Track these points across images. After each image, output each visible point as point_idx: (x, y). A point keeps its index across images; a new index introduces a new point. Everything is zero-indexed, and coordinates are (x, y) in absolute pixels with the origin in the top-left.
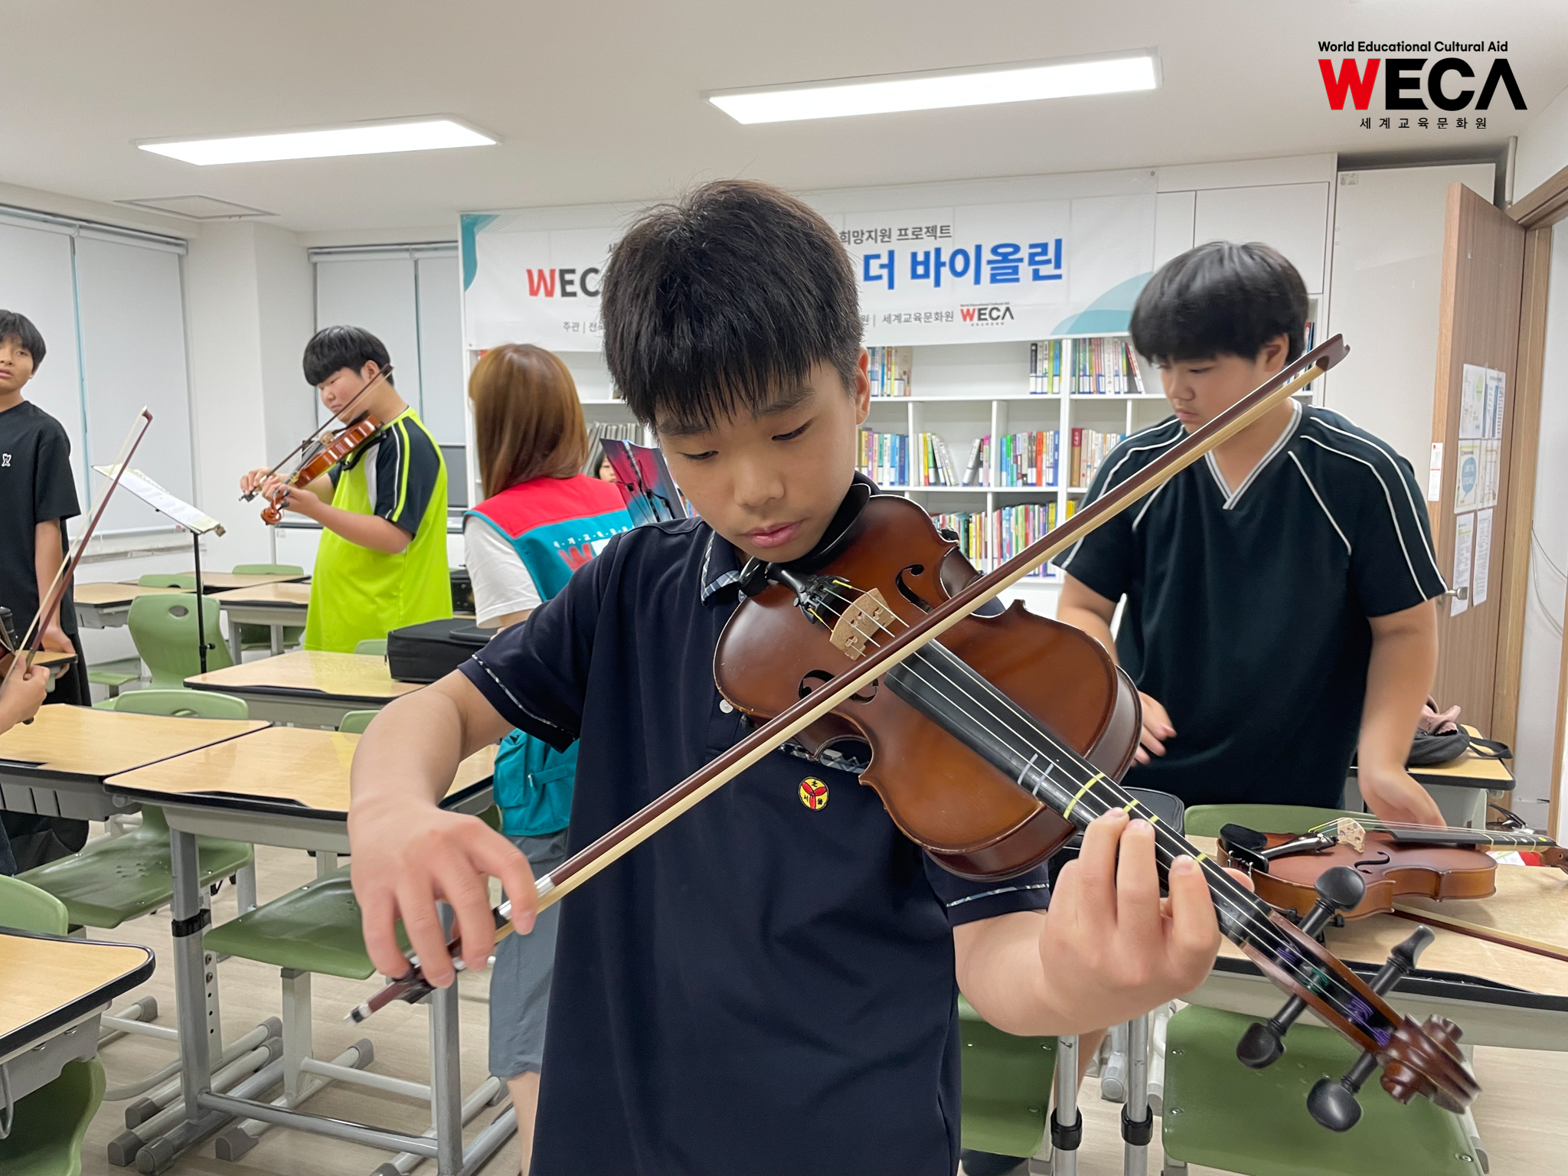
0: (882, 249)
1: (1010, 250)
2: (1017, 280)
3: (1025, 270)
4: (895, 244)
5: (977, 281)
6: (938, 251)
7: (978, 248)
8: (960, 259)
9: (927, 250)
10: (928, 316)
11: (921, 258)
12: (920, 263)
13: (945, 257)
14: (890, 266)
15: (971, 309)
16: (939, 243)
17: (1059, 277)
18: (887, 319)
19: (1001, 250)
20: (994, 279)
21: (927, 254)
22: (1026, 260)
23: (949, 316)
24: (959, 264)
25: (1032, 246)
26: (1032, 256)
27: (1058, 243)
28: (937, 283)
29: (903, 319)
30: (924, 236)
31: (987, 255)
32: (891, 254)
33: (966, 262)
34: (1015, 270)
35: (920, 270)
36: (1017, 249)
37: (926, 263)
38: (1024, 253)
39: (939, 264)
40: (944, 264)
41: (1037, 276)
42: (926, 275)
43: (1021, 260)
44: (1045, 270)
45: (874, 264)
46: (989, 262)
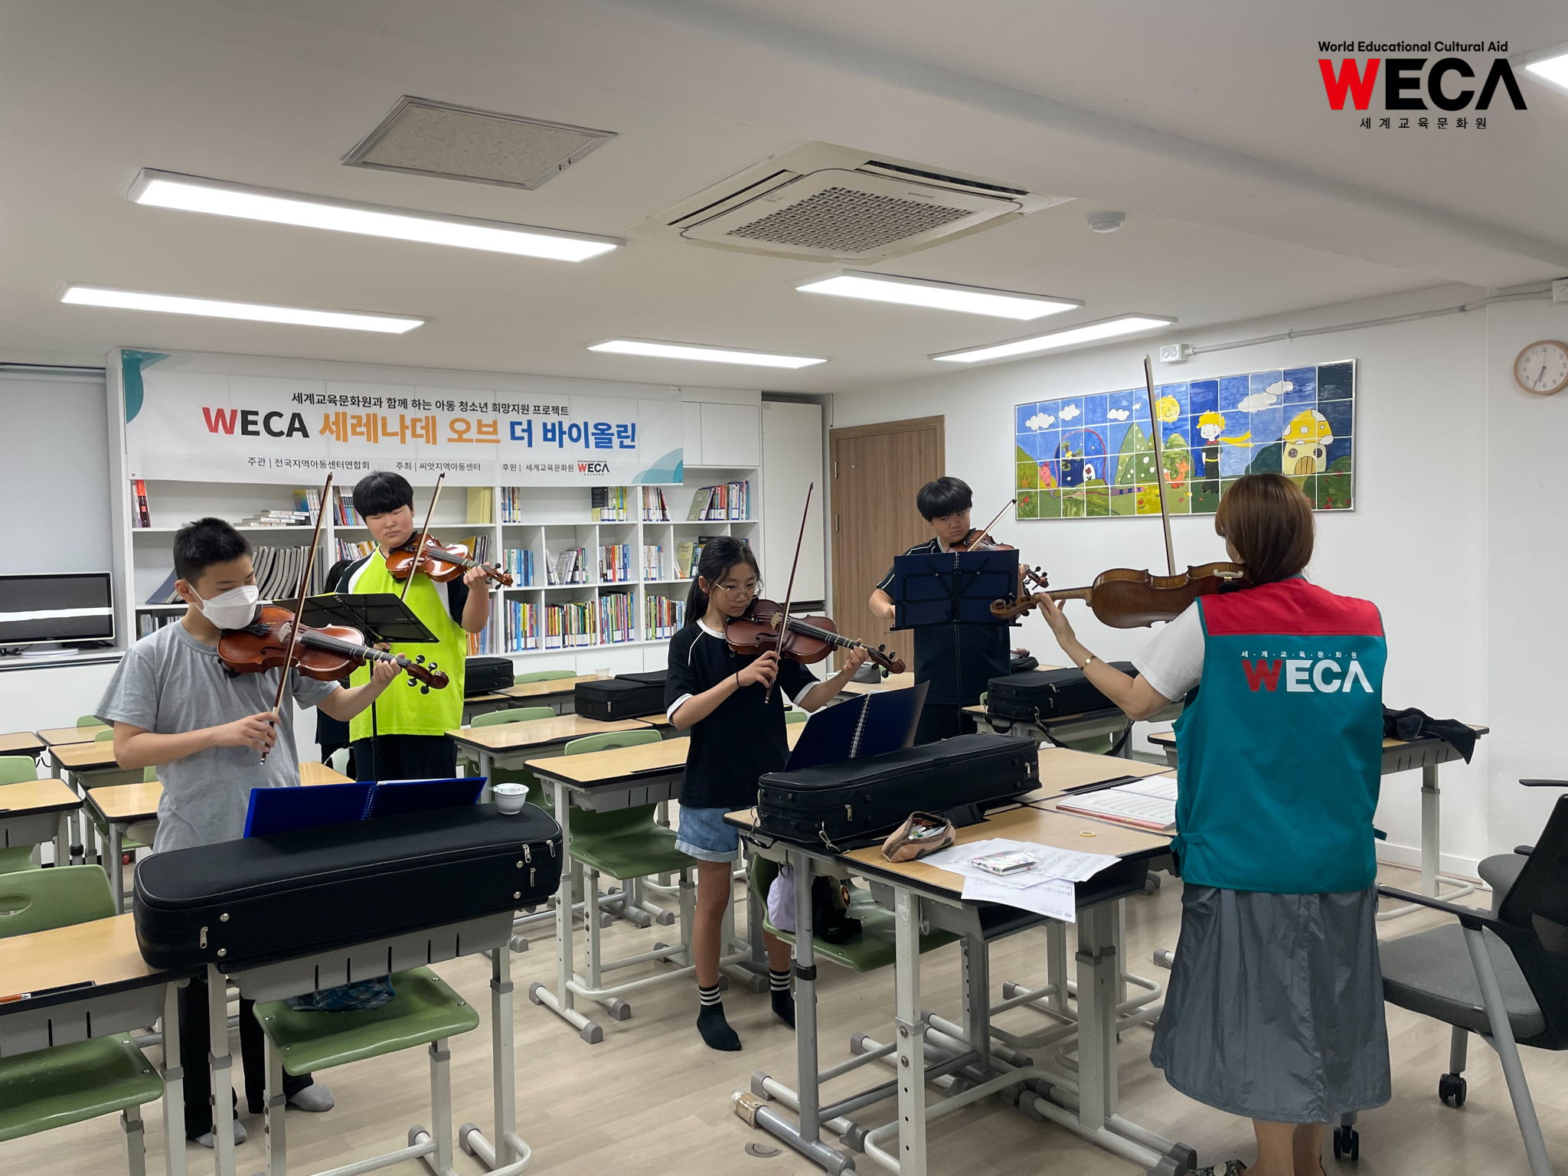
0: (524, 419)
1: (606, 427)
2: (611, 447)
3: (616, 441)
4: (531, 416)
5: (587, 445)
6: (560, 423)
7: (586, 424)
8: (575, 431)
9: (553, 422)
10: (557, 467)
11: (549, 427)
12: (549, 431)
13: (565, 428)
14: (529, 430)
15: (584, 464)
16: (561, 418)
17: (633, 447)
18: (529, 467)
19: (600, 427)
20: (597, 446)
21: (553, 425)
22: (616, 434)
23: (571, 468)
24: (575, 434)
25: (618, 426)
26: (619, 432)
27: (633, 425)
28: (561, 446)
29: (540, 468)
30: (551, 412)
31: (591, 430)
32: (529, 422)
33: (578, 433)
34: (610, 441)
35: (550, 435)
36: (609, 427)
37: (553, 430)
38: (614, 430)
39: (562, 433)
40: (565, 433)
41: (622, 446)
42: (553, 439)
43: (613, 434)
44: (627, 442)
45: (518, 429)
46: (593, 434)
